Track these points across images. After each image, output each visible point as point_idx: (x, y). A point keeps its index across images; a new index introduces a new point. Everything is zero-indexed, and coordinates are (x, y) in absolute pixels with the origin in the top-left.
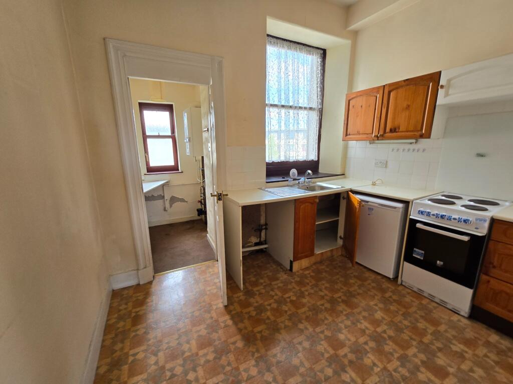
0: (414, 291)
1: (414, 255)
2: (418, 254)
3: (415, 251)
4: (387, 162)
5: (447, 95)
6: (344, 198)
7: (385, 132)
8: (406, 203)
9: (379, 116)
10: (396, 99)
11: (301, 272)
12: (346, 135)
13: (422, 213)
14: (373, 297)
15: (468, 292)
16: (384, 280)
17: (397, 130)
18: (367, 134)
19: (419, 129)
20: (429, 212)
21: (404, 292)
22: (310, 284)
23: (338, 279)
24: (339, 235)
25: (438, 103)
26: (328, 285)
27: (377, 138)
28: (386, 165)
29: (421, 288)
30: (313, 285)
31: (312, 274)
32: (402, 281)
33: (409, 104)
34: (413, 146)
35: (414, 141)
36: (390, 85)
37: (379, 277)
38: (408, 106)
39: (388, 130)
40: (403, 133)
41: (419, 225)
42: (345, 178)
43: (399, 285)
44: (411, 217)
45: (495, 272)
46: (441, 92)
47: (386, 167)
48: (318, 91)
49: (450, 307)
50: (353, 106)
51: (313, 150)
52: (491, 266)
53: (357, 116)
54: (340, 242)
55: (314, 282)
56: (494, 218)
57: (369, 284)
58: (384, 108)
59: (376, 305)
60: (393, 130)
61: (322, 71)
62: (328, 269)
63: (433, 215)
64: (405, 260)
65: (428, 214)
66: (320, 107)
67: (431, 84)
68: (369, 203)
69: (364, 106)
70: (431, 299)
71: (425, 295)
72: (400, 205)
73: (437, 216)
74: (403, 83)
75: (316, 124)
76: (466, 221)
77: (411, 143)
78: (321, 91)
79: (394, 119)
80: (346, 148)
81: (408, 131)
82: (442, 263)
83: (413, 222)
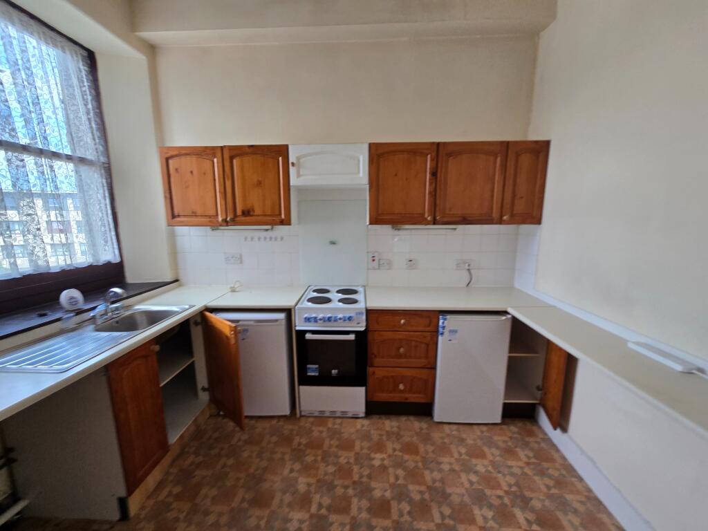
0: (316, 417)
1: (309, 374)
2: (313, 371)
3: (309, 368)
4: (241, 256)
5: (299, 175)
6: (196, 324)
7: (235, 215)
8: (288, 312)
9: (222, 190)
10: (242, 169)
11: (151, 502)
12: (174, 217)
13: (308, 320)
14: (282, 459)
15: (361, 391)
16: (281, 423)
17: (252, 213)
18: (210, 217)
19: (277, 213)
20: (316, 318)
21: (308, 425)
22: (182, 516)
23: (225, 466)
24: (200, 387)
25: (292, 183)
26: (214, 492)
27: (226, 222)
28: (240, 259)
29: (321, 410)
30: (187, 515)
31: (177, 490)
32: (301, 412)
33: (260, 179)
34: (269, 234)
35: (269, 227)
36: (231, 148)
37: (274, 422)
38: (259, 183)
39: (239, 212)
40: (260, 218)
41: (309, 336)
42: (180, 285)
43: (299, 419)
44: (298, 328)
45: (377, 361)
46: (292, 170)
47: (241, 263)
48: (91, 127)
49: (350, 415)
50: (177, 170)
51: (106, 242)
52: (373, 356)
53: (187, 187)
54: (204, 397)
55: (186, 506)
56: (369, 308)
57: (269, 442)
58: (228, 179)
59: (292, 471)
60: (246, 213)
61: (93, 91)
62: (201, 459)
63: (320, 319)
64: (301, 383)
65: (315, 320)
66: (103, 159)
67: (280, 158)
68: (240, 323)
69: (195, 172)
70: (333, 416)
71: (327, 414)
72: (282, 316)
73: (323, 319)
74: (247, 149)
75: (101, 191)
76: (350, 319)
77: (267, 230)
78: (98, 129)
79: (244, 197)
80: (172, 237)
81: (265, 215)
82: (336, 371)
83: (301, 334)
